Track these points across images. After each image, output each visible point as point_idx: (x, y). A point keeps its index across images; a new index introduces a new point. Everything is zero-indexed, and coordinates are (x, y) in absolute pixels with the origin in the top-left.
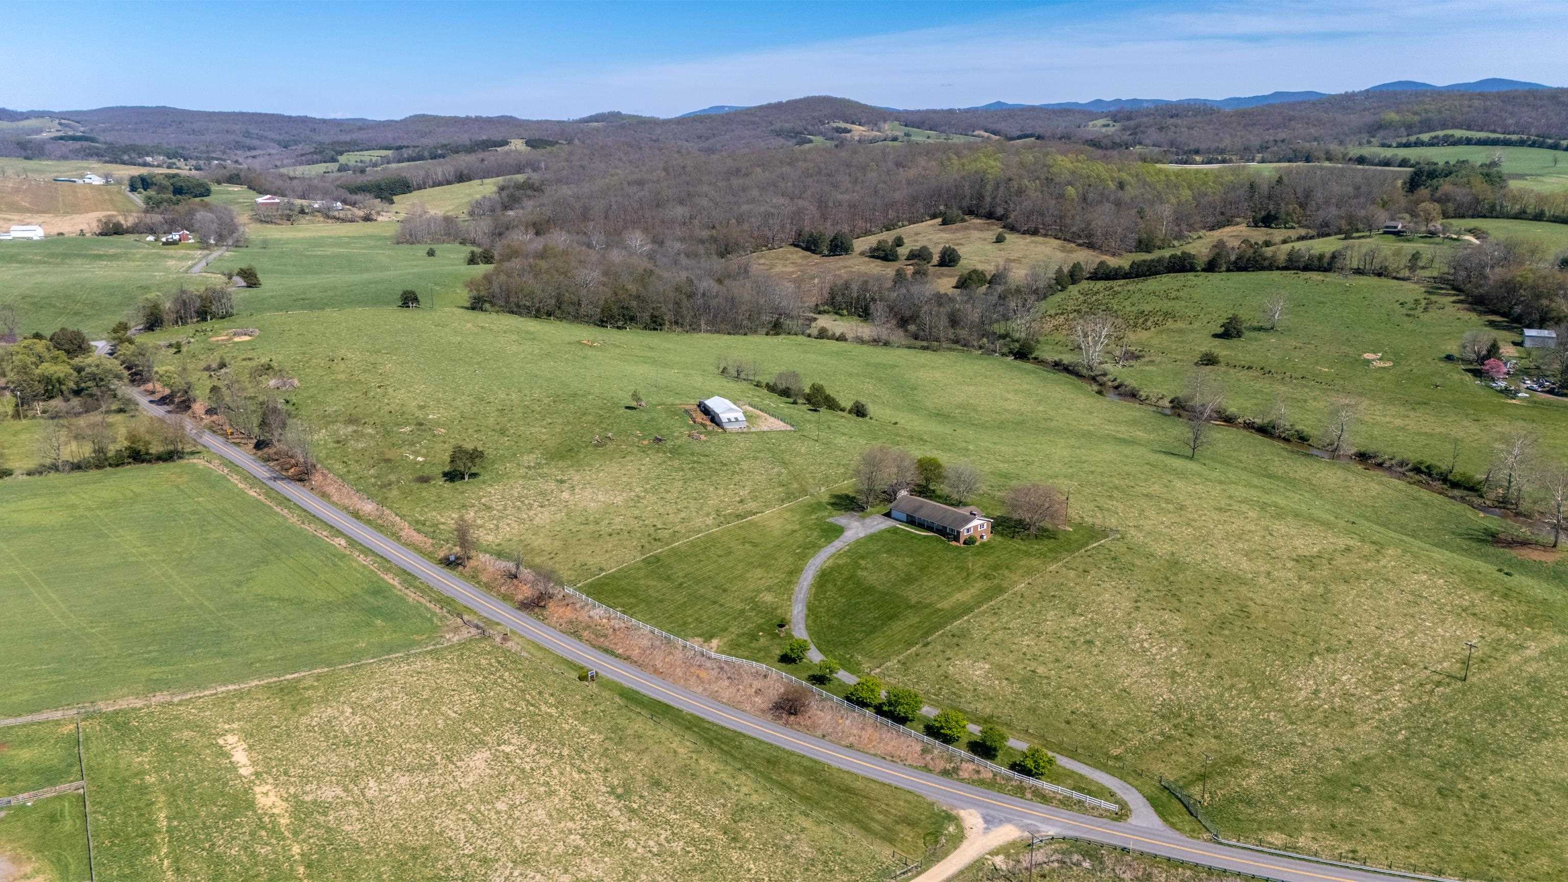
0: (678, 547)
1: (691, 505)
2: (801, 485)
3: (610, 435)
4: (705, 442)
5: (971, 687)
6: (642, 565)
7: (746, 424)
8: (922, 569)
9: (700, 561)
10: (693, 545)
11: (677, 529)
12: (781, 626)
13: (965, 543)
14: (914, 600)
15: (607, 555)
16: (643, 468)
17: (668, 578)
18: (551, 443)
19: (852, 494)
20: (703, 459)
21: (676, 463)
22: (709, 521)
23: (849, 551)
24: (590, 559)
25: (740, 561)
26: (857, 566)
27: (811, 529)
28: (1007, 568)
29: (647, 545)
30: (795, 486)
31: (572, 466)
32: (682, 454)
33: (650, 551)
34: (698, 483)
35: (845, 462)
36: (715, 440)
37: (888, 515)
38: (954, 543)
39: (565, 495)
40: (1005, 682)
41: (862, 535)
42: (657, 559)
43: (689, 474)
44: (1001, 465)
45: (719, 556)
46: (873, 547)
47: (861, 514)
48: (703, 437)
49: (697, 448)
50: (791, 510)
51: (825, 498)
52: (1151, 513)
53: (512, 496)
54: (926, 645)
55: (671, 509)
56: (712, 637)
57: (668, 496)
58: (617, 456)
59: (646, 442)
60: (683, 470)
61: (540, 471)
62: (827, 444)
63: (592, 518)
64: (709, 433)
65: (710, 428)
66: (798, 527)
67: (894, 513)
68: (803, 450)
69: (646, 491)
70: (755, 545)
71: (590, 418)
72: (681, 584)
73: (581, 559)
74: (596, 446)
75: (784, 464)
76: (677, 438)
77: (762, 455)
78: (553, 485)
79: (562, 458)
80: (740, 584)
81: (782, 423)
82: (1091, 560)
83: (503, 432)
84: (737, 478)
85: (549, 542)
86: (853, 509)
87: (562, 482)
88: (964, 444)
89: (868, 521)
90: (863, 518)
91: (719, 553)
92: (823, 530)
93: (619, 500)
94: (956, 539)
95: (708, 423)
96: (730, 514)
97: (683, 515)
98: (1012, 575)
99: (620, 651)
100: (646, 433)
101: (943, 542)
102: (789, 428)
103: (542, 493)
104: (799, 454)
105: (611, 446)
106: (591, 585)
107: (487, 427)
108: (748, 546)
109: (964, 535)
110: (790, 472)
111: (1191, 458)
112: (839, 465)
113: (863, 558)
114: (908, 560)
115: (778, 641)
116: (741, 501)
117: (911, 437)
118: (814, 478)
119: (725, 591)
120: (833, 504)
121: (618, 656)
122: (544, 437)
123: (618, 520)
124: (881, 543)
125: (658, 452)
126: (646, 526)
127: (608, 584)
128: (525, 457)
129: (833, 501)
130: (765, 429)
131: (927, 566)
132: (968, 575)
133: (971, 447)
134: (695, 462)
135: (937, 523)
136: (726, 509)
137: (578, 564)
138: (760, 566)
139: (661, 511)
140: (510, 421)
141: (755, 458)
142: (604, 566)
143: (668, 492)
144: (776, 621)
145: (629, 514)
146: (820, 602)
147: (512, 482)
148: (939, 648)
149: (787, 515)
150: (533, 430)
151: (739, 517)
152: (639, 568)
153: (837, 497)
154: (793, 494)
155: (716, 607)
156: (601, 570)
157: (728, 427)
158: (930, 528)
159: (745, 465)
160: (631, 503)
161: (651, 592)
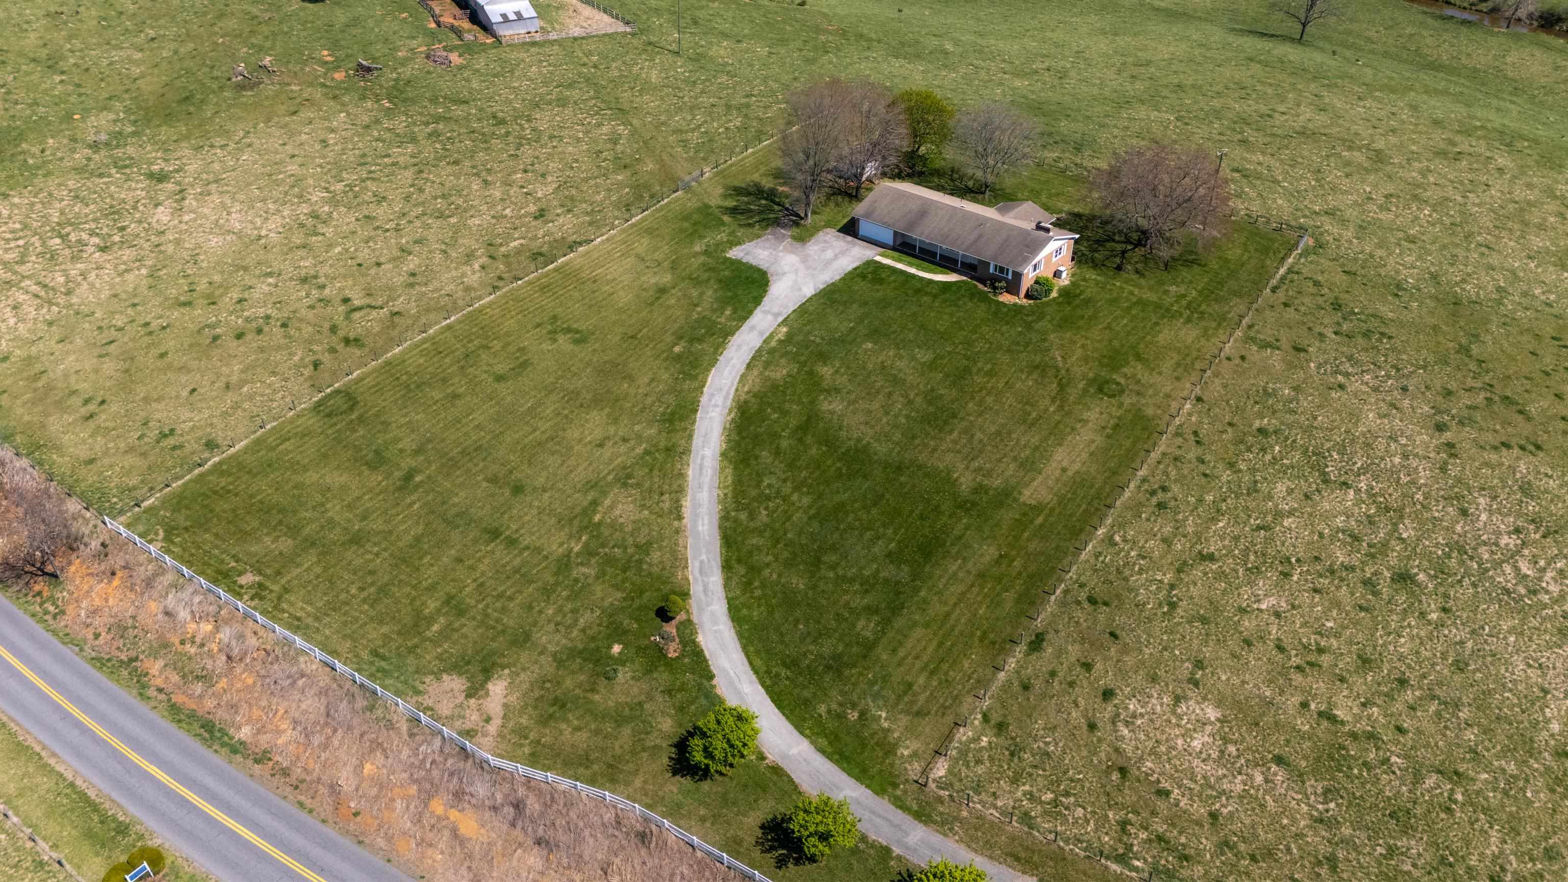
0: (401, 360)
1: (430, 235)
2: (661, 162)
3: (267, 60)
4: (461, 68)
5: (1200, 810)
6: (312, 422)
7: (537, 24)
8: (960, 377)
9: (455, 396)
10: (436, 349)
11: (399, 304)
12: (664, 615)
13: (1028, 296)
14: (966, 482)
15: (230, 398)
16: (332, 138)
17: (378, 461)
18: (149, 85)
19: (767, 183)
20: (458, 111)
21: (400, 123)
22: (473, 277)
23: (789, 338)
24: (185, 414)
25: (550, 390)
26: (814, 384)
27: (696, 282)
28: (1138, 357)
29: (326, 358)
30: (650, 166)
31: (187, 137)
32: (413, 101)
33: (335, 376)
34: (446, 171)
35: (739, 99)
36: (480, 63)
37: (851, 229)
38: (1006, 298)
39: (162, 215)
40: (1280, 775)
41: (809, 291)
42: (349, 397)
43: (428, 150)
44: (1018, 83)
45: (500, 378)
46: (839, 324)
47: (795, 231)
48: (454, 57)
49: (445, 85)
50: (650, 231)
51: (715, 197)
52: (1335, 175)
53: (46, 218)
54: (1037, 643)
55: (385, 248)
56: (487, 673)
57: (381, 212)
58: (281, 109)
59: (339, 76)
60: (414, 140)
61: (119, 153)
62: (698, 59)
63: (202, 286)
64: (468, 49)
65: (468, 37)
66: (667, 278)
67: (865, 228)
68: (654, 76)
69: (334, 202)
70: (581, 339)
71: (231, 24)
72: (409, 477)
73: (161, 413)
74: (241, 87)
75: (621, 113)
76: (404, 62)
77: (575, 94)
78: (139, 188)
79: (169, 117)
80: (553, 461)
81: (606, 18)
82: (1290, 313)
83: (52, 64)
84: (527, 152)
85: (89, 364)
86: (777, 223)
87: (161, 177)
88: (936, 42)
89: (813, 248)
90: (802, 239)
91: (501, 368)
92: (725, 284)
93: (272, 228)
94: (1013, 287)
95: (466, 25)
96: (518, 252)
97: (412, 263)
98: (1155, 379)
99: (245, 733)
100: (341, 54)
101: (983, 297)
102: (621, 28)
103: (114, 212)
104: (647, 88)
105: (269, 88)
106: (179, 502)
107: (21, 54)
108: (564, 342)
109: (1029, 276)
110: (634, 132)
111: (1300, 40)
112: (728, 107)
113: (823, 357)
114: (925, 356)
115: (663, 677)
116: (541, 214)
117: (843, 33)
118: (685, 143)
119: (518, 489)
120: (733, 211)
121: (236, 748)
122: (136, 71)
123: (263, 287)
124: (855, 310)
125: (363, 98)
126: (324, 301)
127: (223, 493)
128: (92, 121)
129: (730, 203)
130: (577, 32)
131: (967, 370)
132: (1062, 387)
133: (949, 47)
134: (438, 119)
135: (961, 250)
136: (509, 238)
137: (153, 434)
138: (597, 402)
139: (364, 255)
140: (70, 38)
141: (562, 102)
142: (219, 436)
143: (381, 199)
144: (651, 599)
145: (288, 269)
146: (752, 516)
147: (53, 182)
148: (1074, 651)
149: (642, 245)
150: (116, 55)
151: (539, 257)
152: (306, 434)
153: (739, 191)
154: (647, 186)
155: (498, 549)
156: (211, 445)
157: (504, 32)
158: (947, 262)
159: (544, 120)
160: (297, 240)
161: (334, 510)
